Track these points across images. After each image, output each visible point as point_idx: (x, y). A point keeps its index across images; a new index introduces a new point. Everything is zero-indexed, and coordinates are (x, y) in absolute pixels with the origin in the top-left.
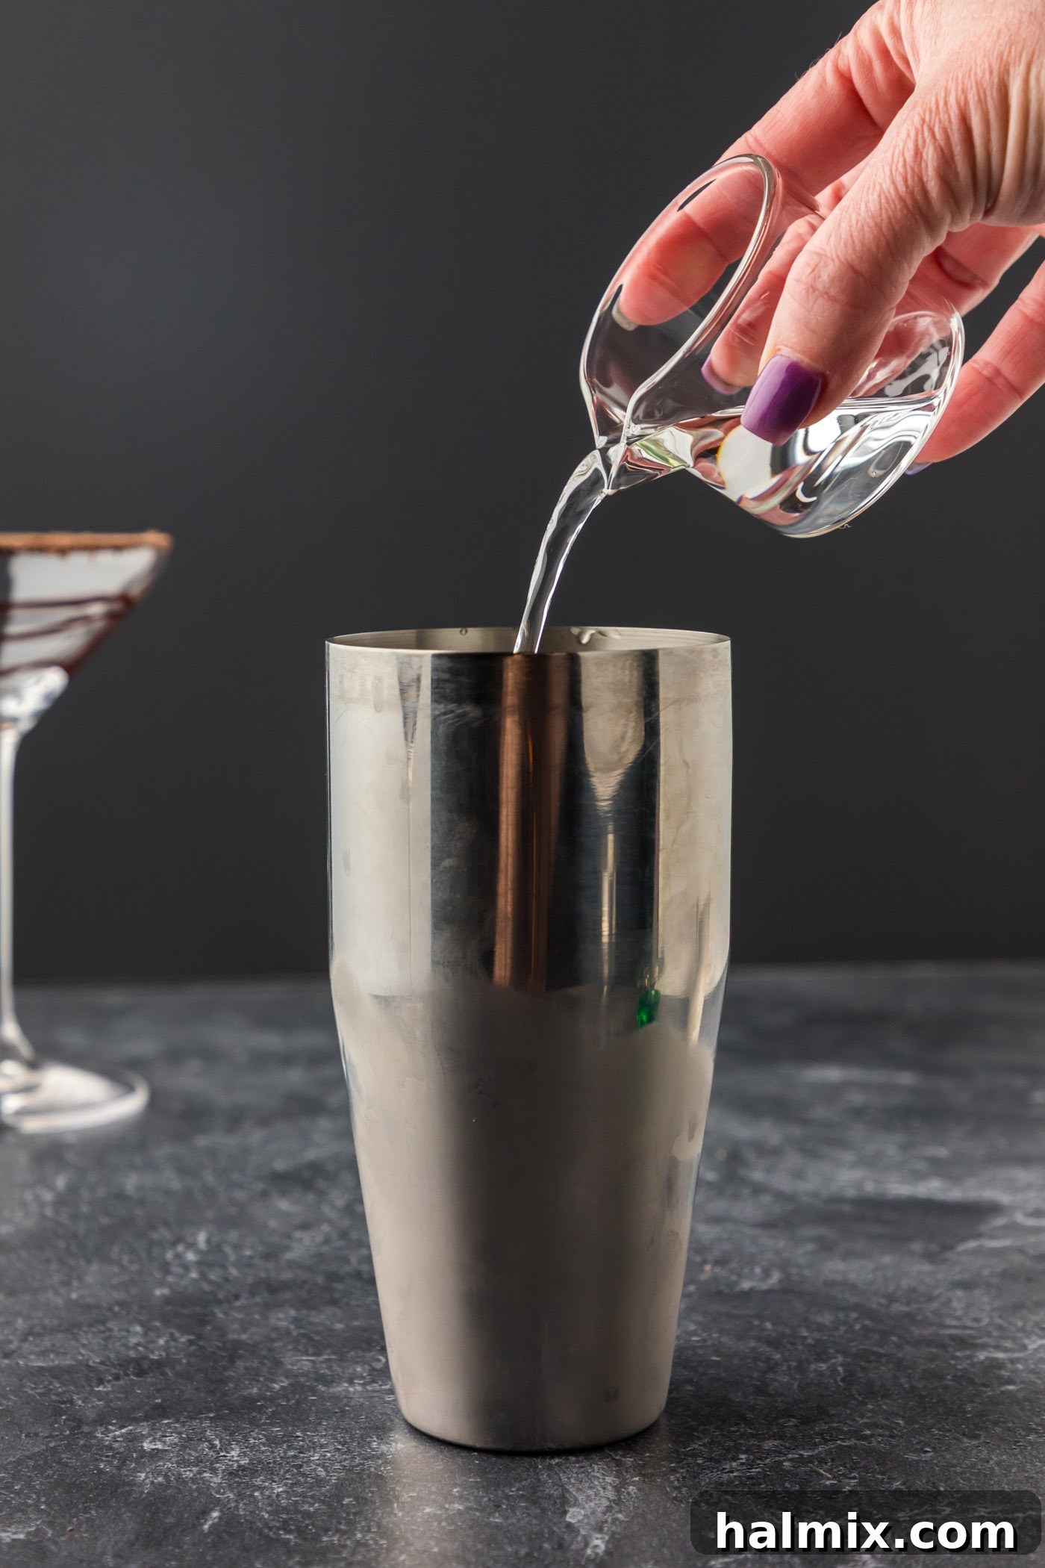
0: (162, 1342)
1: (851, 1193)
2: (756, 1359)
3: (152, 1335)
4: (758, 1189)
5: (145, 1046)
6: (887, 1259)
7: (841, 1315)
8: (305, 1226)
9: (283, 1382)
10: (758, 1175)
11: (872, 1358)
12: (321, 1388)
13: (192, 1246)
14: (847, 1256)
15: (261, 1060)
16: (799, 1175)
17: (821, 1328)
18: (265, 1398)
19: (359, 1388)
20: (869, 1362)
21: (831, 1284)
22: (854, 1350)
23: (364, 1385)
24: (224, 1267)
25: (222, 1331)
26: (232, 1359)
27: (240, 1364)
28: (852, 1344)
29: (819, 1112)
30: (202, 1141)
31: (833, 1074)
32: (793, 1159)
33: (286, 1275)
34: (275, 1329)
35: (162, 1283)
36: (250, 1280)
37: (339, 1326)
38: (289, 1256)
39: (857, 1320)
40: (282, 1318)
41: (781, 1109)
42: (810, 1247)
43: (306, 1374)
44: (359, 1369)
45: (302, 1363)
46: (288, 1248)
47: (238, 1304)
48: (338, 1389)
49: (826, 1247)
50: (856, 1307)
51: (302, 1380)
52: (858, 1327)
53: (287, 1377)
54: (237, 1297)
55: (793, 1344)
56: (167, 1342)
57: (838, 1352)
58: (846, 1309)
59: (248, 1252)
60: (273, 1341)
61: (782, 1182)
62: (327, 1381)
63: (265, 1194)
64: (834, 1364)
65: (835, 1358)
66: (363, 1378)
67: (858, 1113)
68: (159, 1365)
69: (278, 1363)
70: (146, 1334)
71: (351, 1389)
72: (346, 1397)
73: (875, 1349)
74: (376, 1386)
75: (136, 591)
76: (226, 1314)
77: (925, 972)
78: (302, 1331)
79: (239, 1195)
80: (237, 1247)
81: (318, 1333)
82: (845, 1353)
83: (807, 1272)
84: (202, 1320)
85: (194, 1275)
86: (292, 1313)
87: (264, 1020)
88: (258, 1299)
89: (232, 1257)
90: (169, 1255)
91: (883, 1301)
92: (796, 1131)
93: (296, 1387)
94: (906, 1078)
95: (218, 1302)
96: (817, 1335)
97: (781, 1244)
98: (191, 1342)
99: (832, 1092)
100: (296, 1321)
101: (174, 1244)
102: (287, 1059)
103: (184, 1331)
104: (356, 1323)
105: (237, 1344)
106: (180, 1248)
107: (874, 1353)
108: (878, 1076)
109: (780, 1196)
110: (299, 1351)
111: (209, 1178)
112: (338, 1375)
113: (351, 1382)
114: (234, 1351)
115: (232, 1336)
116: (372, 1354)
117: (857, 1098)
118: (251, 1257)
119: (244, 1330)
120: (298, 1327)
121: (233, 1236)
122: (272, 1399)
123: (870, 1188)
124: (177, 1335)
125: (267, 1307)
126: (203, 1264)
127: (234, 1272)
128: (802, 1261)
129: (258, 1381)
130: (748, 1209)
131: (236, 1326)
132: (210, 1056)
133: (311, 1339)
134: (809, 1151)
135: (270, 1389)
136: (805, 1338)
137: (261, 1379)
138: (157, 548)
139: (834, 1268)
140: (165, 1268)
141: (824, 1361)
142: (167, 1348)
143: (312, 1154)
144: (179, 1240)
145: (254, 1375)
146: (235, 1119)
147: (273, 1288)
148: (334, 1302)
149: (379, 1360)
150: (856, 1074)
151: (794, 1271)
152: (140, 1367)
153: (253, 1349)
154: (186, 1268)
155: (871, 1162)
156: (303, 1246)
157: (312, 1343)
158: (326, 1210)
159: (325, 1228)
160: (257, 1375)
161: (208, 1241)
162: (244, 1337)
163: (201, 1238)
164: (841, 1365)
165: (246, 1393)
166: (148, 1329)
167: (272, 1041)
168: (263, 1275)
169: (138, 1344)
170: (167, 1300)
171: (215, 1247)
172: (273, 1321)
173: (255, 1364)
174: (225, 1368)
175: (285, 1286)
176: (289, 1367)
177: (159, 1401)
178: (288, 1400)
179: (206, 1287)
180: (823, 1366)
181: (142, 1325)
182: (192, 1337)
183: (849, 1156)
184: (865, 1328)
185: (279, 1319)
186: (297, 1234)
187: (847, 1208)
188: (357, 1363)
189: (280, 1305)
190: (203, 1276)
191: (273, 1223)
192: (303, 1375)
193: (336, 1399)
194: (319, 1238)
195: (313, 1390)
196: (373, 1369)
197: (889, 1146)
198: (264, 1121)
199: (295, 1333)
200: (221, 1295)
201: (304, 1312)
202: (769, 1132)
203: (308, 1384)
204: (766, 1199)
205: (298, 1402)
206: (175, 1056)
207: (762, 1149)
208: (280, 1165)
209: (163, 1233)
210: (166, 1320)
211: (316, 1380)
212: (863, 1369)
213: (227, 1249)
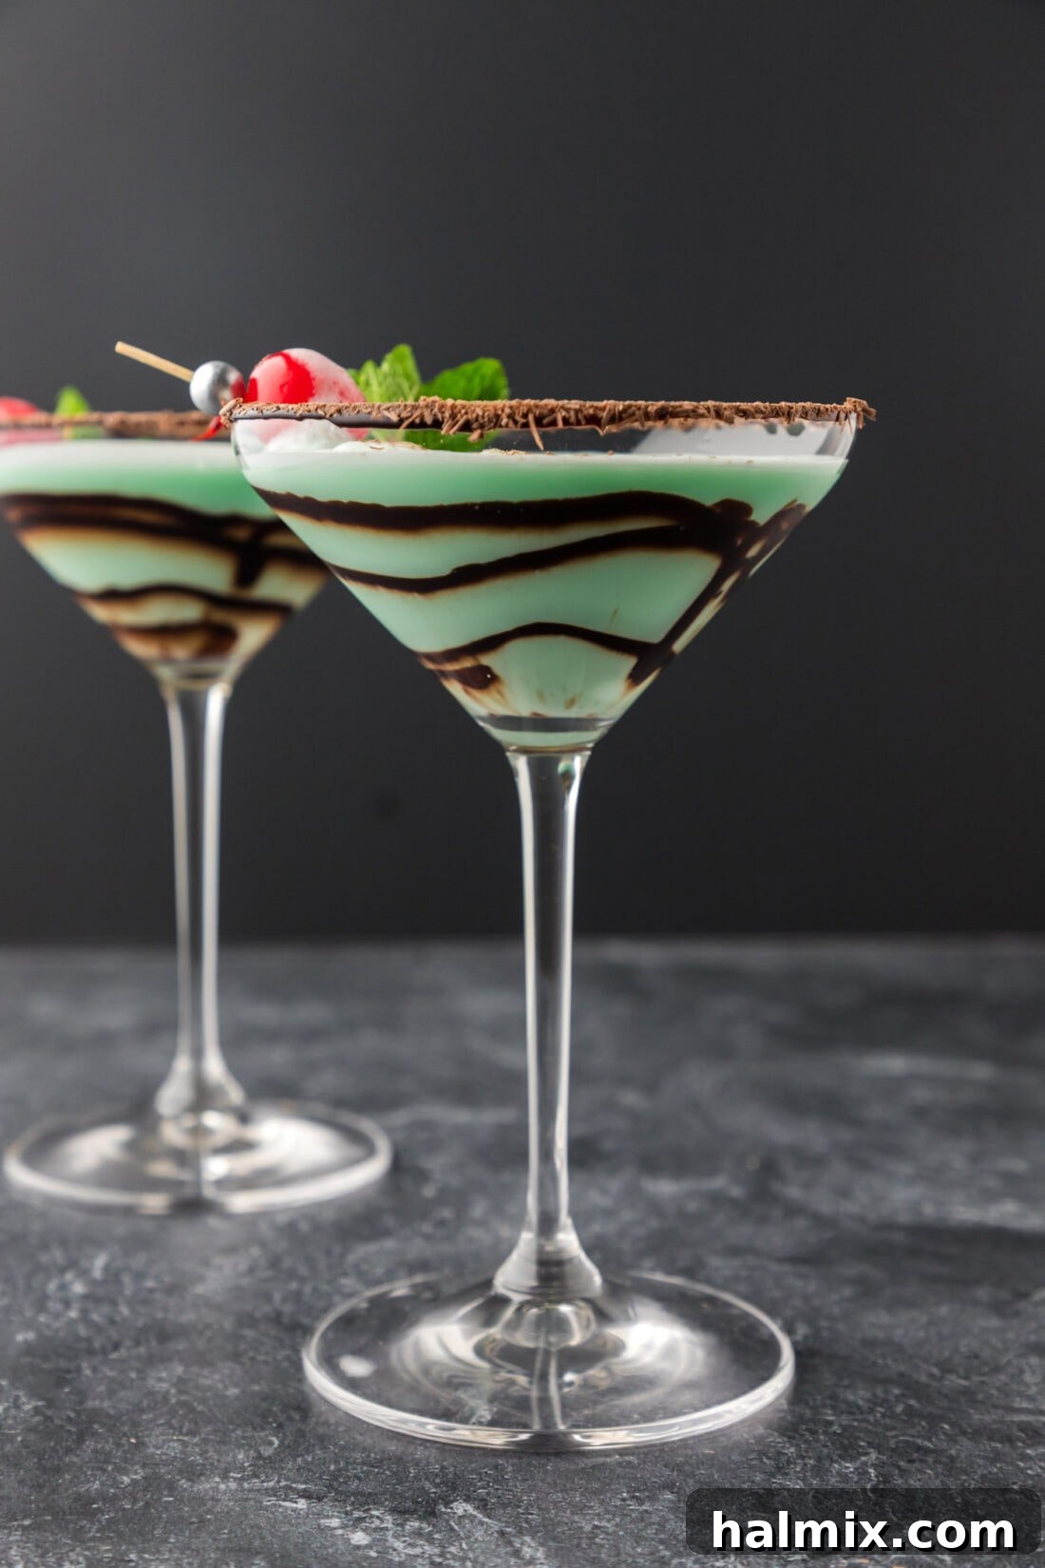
1: (904, 1218)
2: (762, 1454)
4: (792, 1210)
6: (944, 1310)
7: (879, 1391)
9: (136, 1473)
10: (793, 1192)
11: (915, 1455)
14: (894, 1305)
16: (844, 1192)
17: (852, 1409)
20: (911, 1461)
21: (871, 1343)
22: (892, 1443)
24: (114, 1303)
26: (81, 1437)
28: (889, 1434)
29: (877, 1111)
31: (895, 1064)
33: (188, 1317)
34: (150, 1393)
36: (140, 1322)
38: (200, 1289)
39: (898, 1398)
40: (164, 1378)
41: (831, 1107)
42: (848, 1292)
43: (169, 1462)
45: (165, 1445)
46: (201, 1279)
47: (114, 1356)
49: (867, 1291)
50: (903, 1380)
52: (899, 1409)
53: (144, 1466)
54: (116, 1346)
55: (813, 1432)
57: (870, 1445)
58: (886, 1382)
59: (150, 1284)
60: (142, 1411)
61: (822, 1202)
62: (193, 1473)
64: (865, 1464)
65: (867, 1454)
67: (921, 1113)
73: (919, 1441)
76: (95, 1370)
78: (184, 1398)
81: (203, 1401)
82: (879, 1448)
83: (841, 1327)
84: (62, 1379)
88: (142, 1350)
89: (128, 1291)
91: (935, 1371)
92: (846, 1135)
96: (845, 1420)
97: (812, 1287)
99: (892, 1087)
100: (180, 1382)
104: (256, 1388)
105: (95, 1415)
107: (919, 1448)
108: (946, 1067)
109: (819, 1220)
110: (171, 1427)
112: (212, 1464)
114: (86, 1428)
116: (262, 1434)
117: (921, 1095)
118: (151, 1291)
119: (111, 1394)
120: (180, 1392)
123: (929, 1210)
125: (151, 1361)
128: (836, 1310)
129: (104, 1471)
130: (777, 1237)
131: (102, 1388)
133: (192, 1410)
134: (860, 1163)
135: (115, 1484)
136: (831, 1423)
137: (110, 1468)
139: (877, 1321)
141: (852, 1459)
145: (102, 1460)
147: (164, 1334)
149: (271, 1443)
150: (924, 1064)
151: (824, 1324)
153: (112, 1423)
155: (934, 1177)
160: (107, 1462)
161: (107, 1268)
163: (99, 1263)
164: (873, 1465)
168: (159, 1315)
171: (112, 1275)
172: (151, 1382)
175: (182, 1331)
176: (151, 1450)
180: (850, 1467)
183: (906, 1169)
184: (910, 1411)
185: (160, 1380)
186: (218, 1260)
187: (899, 1238)
188: (240, 1446)
189: (165, 1360)
192: (165, 1463)
194: (243, 1266)
196: (260, 1456)
199: (173, 1401)
201: (195, 1369)
202: (813, 1135)
204: (800, 1223)
211: (180, 1472)
212: (903, 1472)
213: (126, 1279)
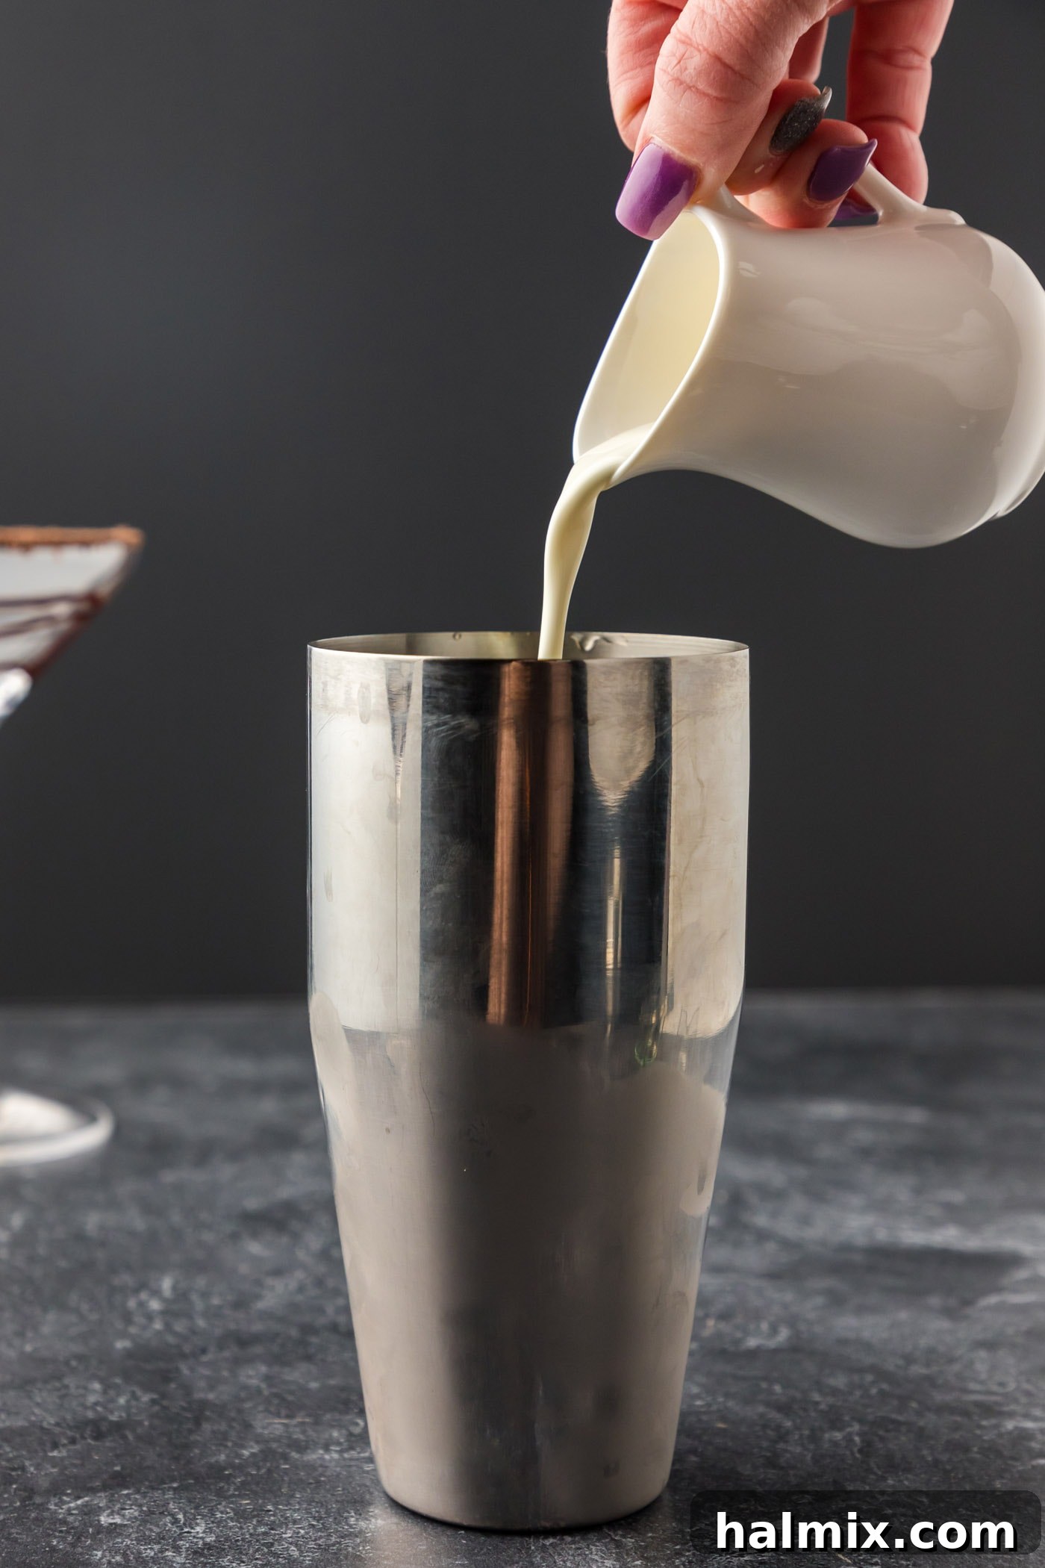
0: (122, 1401)
1: (861, 1241)
2: (765, 1427)
3: (112, 1393)
4: (762, 1236)
5: (109, 1071)
6: (903, 1315)
7: (856, 1378)
8: (278, 1272)
9: (252, 1447)
10: (761, 1220)
11: (891, 1427)
12: (294, 1455)
13: (156, 1293)
14: (861, 1310)
15: (231, 1089)
16: (805, 1220)
17: (834, 1392)
18: (233, 1466)
19: (336, 1456)
20: (887, 1431)
21: (843, 1342)
22: (871, 1418)
23: (341, 1452)
24: (189, 1317)
25: (187, 1389)
26: (198, 1421)
27: (207, 1427)
28: (869, 1410)
30: (169, 1177)
31: (837, 1110)
32: (798, 1203)
33: (257, 1327)
34: (245, 1387)
35: (124, 1335)
36: (218, 1332)
37: (314, 1385)
38: (260, 1305)
39: (873, 1383)
40: (253, 1375)
41: (783, 1148)
42: (819, 1300)
43: (278, 1439)
44: (335, 1434)
45: (272, 1426)
46: (258, 1297)
47: (205, 1358)
48: (312, 1457)
49: (837, 1301)
50: (873, 1369)
51: (274, 1445)
52: (874, 1391)
53: (257, 1442)
54: (204, 1351)
55: (805, 1410)
56: (128, 1402)
57: (853, 1418)
58: (861, 1371)
59: (216, 1301)
60: (243, 1401)
61: (787, 1228)
62: (302, 1448)
63: (235, 1237)
64: (850, 1434)
65: (851, 1426)
66: (339, 1444)
67: (866, 1153)
68: (118, 1427)
69: (248, 1426)
70: (105, 1392)
71: (327, 1457)
72: (322, 1466)
73: (894, 1416)
74: (353, 1454)
75: (105, 590)
76: (192, 1370)
78: (275, 1390)
79: (208, 1237)
80: (205, 1295)
81: (292, 1393)
82: (861, 1421)
83: (818, 1329)
84: (166, 1377)
85: (158, 1325)
86: (263, 1369)
87: (237, 1044)
88: (227, 1354)
89: (199, 1304)
90: (132, 1304)
91: (901, 1362)
92: (801, 1172)
93: (267, 1454)
94: (916, 1116)
95: (184, 1356)
96: (830, 1400)
97: (789, 1296)
98: (153, 1402)
99: (838, 1130)
100: (268, 1379)
101: (137, 1291)
102: (259, 1088)
103: (147, 1389)
104: (332, 1382)
105: (204, 1404)
106: (144, 1296)
107: (893, 1421)
108: (886, 1112)
109: (786, 1244)
110: (270, 1412)
111: (176, 1218)
112: (313, 1441)
113: (327, 1448)
114: (199, 1412)
115: (199, 1395)
116: (349, 1417)
117: (864, 1136)
118: (220, 1307)
119: (212, 1387)
120: (270, 1386)
121: (201, 1282)
122: (241, 1468)
123: (882, 1236)
124: (139, 1393)
125: (237, 1362)
126: (168, 1313)
127: (201, 1323)
128: (812, 1316)
129: (226, 1446)
130: (752, 1258)
131: (202, 1384)
132: (178, 1083)
133: (283, 1399)
134: (816, 1194)
135: (239, 1456)
136: (817, 1403)
137: (230, 1444)
138: (129, 546)
139: (847, 1324)
140: (127, 1318)
141: (840, 1430)
142: (127, 1408)
143: (285, 1193)
144: (142, 1286)
145: (221, 1439)
146: (204, 1153)
147: (243, 1341)
148: (308, 1358)
149: (357, 1424)
150: (863, 1110)
151: (803, 1327)
152: (99, 1429)
153: (220, 1410)
154: (150, 1317)
155: (882, 1206)
156: (275, 1295)
157: (285, 1403)
158: (301, 1255)
159: (299, 1275)
160: (226, 1439)
161: (174, 1288)
162: (211, 1396)
163: (167, 1284)
164: (858, 1434)
165: (213, 1460)
166: (107, 1387)
167: (244, 1068)
168: (232, 1326)
169: (96, 1404)
170: (129, 1354)
171: (181, 1295)
172: (243, 1379)
173: (223, 1427)
174: (190, 1431)
175: (256, 1339)
176: (259, 1430)
177: (118, 1468)
178: (259, 1468)
179: (171, 1339)
180: (838, 1435)
181: (102, 1381)
182: (155, 1396)
183: (856, 1200)
184: (882, 1394)
185: (250, 1377)
186: (270, 1281)
187: (858, 1258)
188: (333, 1427)
189: (250, 1361)
190: (168, 1326)
191: (244, 1269)
192: (275, 1440)
193: (311, 1467)
194: (293, 1285)
195: (285, 1458)
196: (351, 1434)
197: (900, 1188)
198: (235, 1154)
199: (266, 1393)
200: (187, 1348)
201: (276, 1369)
202: (771, 1172)
203: (280, 1450)
204: (771, 1247)
205: (269, 1471)
206: (141, 1083)
207: (766, 1192)
208: (252, 1204)
209: (126, 1279)
210: (127, 1377)
211: (289, 1446)
212: (882, 1439)
213: (195, 1297)
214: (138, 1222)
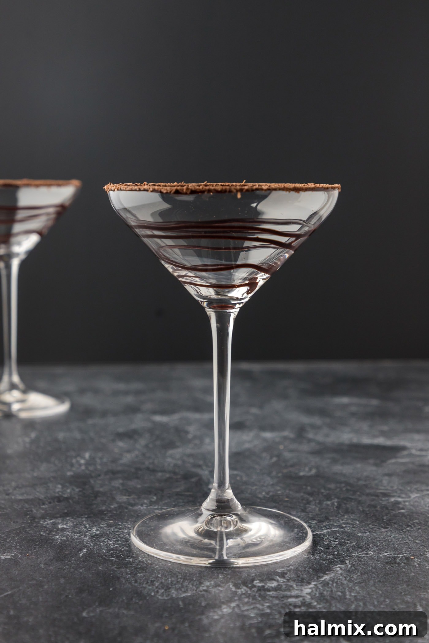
0: (69, 491)
1: (347, 442)
2: (304, 499)
3: (65, 488)
4: (310, 441)
5: (70, 387)
6: (359, 465)
7: (338, 485)
8: (129, 451)
9: (115, 505)
10: (311, 435)
11: (349, 500)
12: (130, 507)
13: (83, 458)
14: (343, 464)
15: (116, 393)
16: (327, 435)
17: (330, 489)
18: (108, 511)
19: (145, 508)
20: (347, 501)
21: (336, 474)
22: (342, 497)
23: (147, 507)
24: (95, 465)
25: (92, 488)
26: (96, 497)
27: (99, 499)
28: (342, 495)
29: (338, 414)
30: (90, 422)
31: (345, 400)
32: (325, 430)
33: (120, 468)
34: (114, 487)
35: (70, 470)
36: (105, 470)
37: (139, 486)
38: (121, 462)
39: (344, 486)
40: (117, 483)
41: (323, 412)
42: (328, 461)
43: (125, 503)
44: (145, 501)
45: (123, 499)
46: (121, 459)
47: (100, 478)
48: (136, 508)
49: (335, 461)
50: (345, 482)
51: (123, 504)
52: (344, 489)
53: (117, 504)
54: (99, 475)
55: (319, 495)
56: (71, 491)
57: (335, 498)
58: (341, 483)
59: (105, 460)
60: (113, 491)
61: (320, 438)
62: (133, 505)
63: (113, 441)
64: (334, 502)
65: (334, 500)
66: (146, 504)
67: (353, 414)
68: (67, 499)
69: (114, 499)
70: (62, 488)
71: (142, 508)
72: (140, 511)
73: (351, 497)
74: (151, 507)
75: (67, 204)
76: (95, 481)
77: (387, 364)
78: (124, 488)
79: (104, 441)
80: (101, 458)
81: (131, 488)
82: (338, 498)
83: (327, 470)
84: (85, 484)
85: (83, 468)
86: (121, 481)
87: (119, 378)
88: (108, 477)
89: (99, 462)
90: (74, 461)
91: (355, 480)
92: (328, 420)
93: (120, 507)
94: (375, 402)
95: (92, 477)
96: (328, 492)
97: (317, 460)
98: (80, 491)
99: (344, 407)
100: (122, 484)
101: (76, 457)
102: (126, 393)
103: (77, 487)
104: (146, 485)
105: (98, 492)
106: (78, 459)
107: (350, 498)
108: (363, 401)
109: (319, 443)
110: (122, 495)
111: (92, 434)
112: (138, 503)
113: (142, 505)
114: (96, 495)
115: (97, 489)
116: (151, 496)
117: (353, 409)
118: (106, 462)
119: (101, 487)
120: (123, 486)
121: (100, 454)
122: (110, 511)
123: (355, 440)
124: (75, 488)
125: (111, 479)
126: (87, 464)
127: (99, 467)
128: (325, 466)
129: (105, 505)
130: (305, 447)
131: (98, 486)
132: (96, 391)
134: (332, 427)
135: (110, 507)
136: (323, 493)
137: (107, 504)
138: (76, 186)
139: (337, 468)
140: (72, 465)
141: (330, 501)
142: (70, 493)
143: (133, 426)
144: (78, 455)
145: (104, 503)
146: (104, 414)
147: (114, 473)
148: (137, 478)
149: (154, 498)
150: (355, 400)
151: (321, 469)
152: (59, 499)
153: (104, 494)
154: (80, 465)
155: (357, 432)
156: (127, 458)
157: (128, 492)
158: (138, 446)
159: (137, 452)
161: (90, 456)
162: (101, 490)
163: (87, 455)
164: (336, 502)
165: (100, 509)
166: (63, 486)
167: (121, 386)
168: (110, 468)
169: (59, 492)
170: (72, 476)
171: (92, 459)
172: (113, 484)
173: (105, 499)
174: (93, 500)
175: (119, 472)
176: (118, 500)
177: (66, 511)
178: (117, 511)
179: (88, 472)
180: (329, 502)
181: (61, 484)
182: (81, 490)
183: (347, 429)
184: (347, 489)
186: (125, 454)
187: (345, 448)
188: (145, 499)
189: (116, 479)
190: (87, 468)
191: (116, 450)
193: (135, 511)
194: (134, 456)
195: (127, 508)
196: (151, 501)
197: (365, 426)
198: (115, 414)
199: (121, 488)
200: (93, 475)
201: (125, 481)
202: (317, 420)
203: (125, 506)
204: (313, 444)
205: (121, 512)
206: (82, 391)
207: (314, 427)
208: (121, 430)
209: (72, 453)
210: (71, 483)
211: (128, 505)
212: (345, 504)
213: (97, 459)
214: (78, 435)
